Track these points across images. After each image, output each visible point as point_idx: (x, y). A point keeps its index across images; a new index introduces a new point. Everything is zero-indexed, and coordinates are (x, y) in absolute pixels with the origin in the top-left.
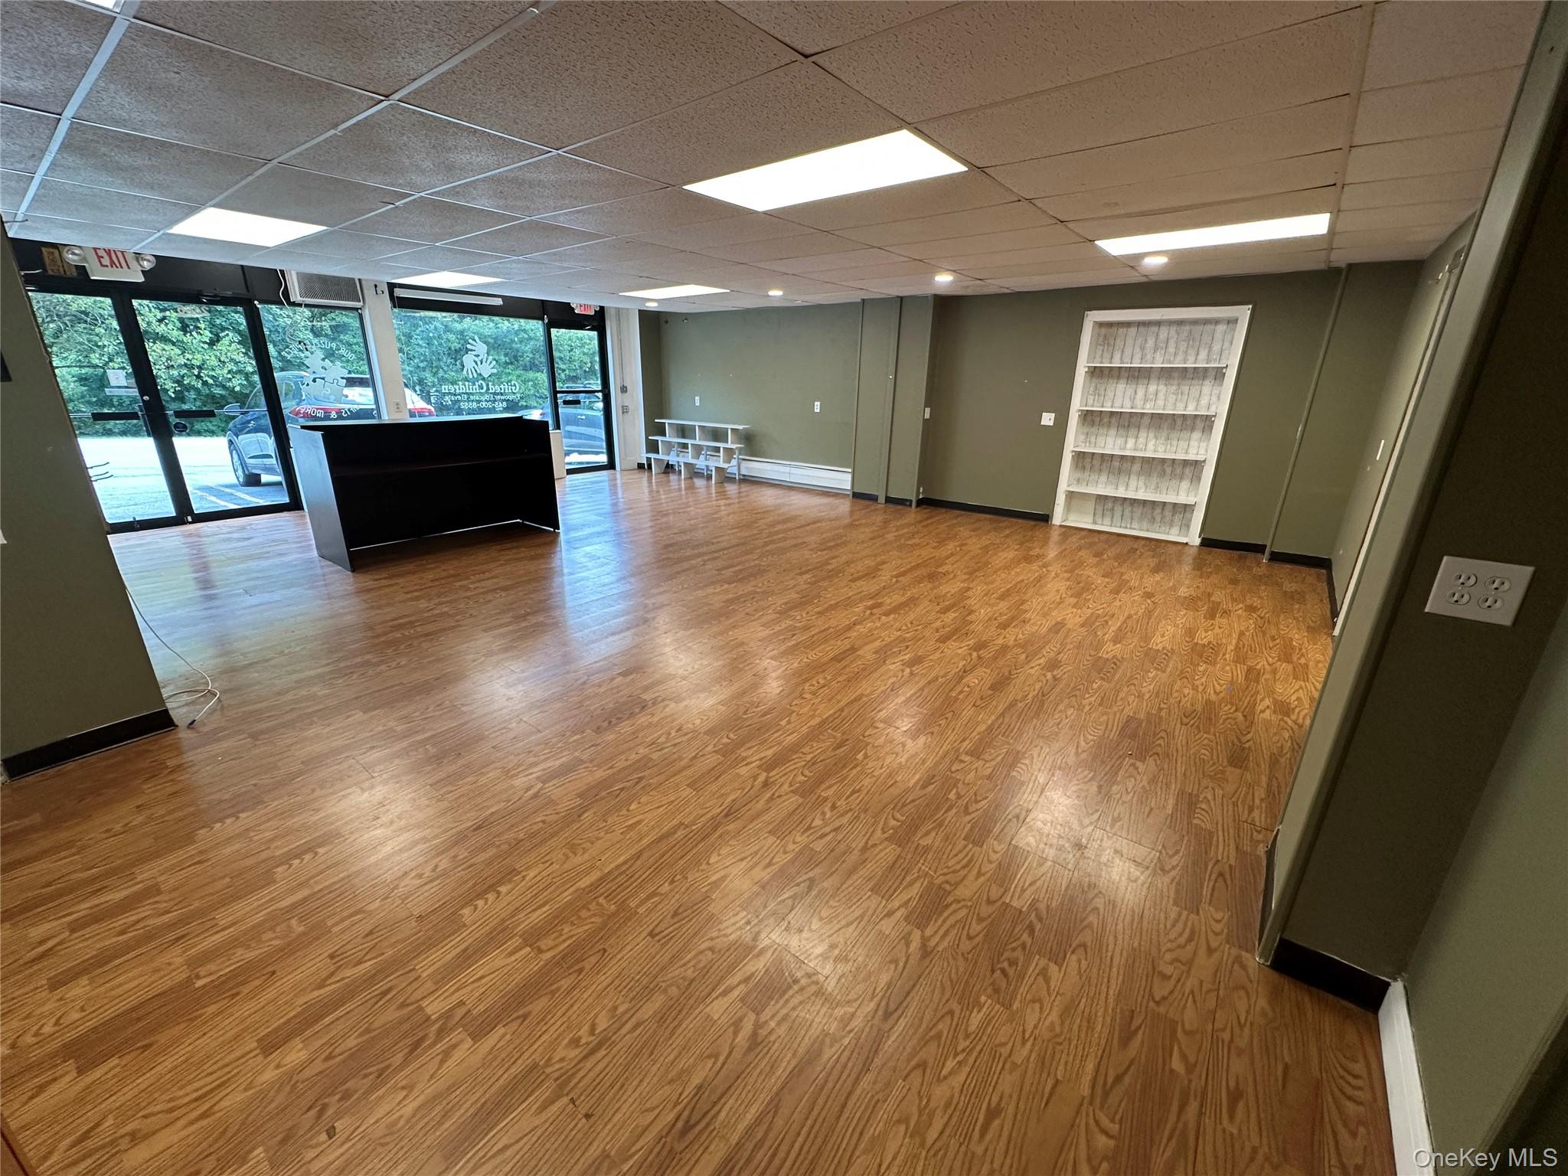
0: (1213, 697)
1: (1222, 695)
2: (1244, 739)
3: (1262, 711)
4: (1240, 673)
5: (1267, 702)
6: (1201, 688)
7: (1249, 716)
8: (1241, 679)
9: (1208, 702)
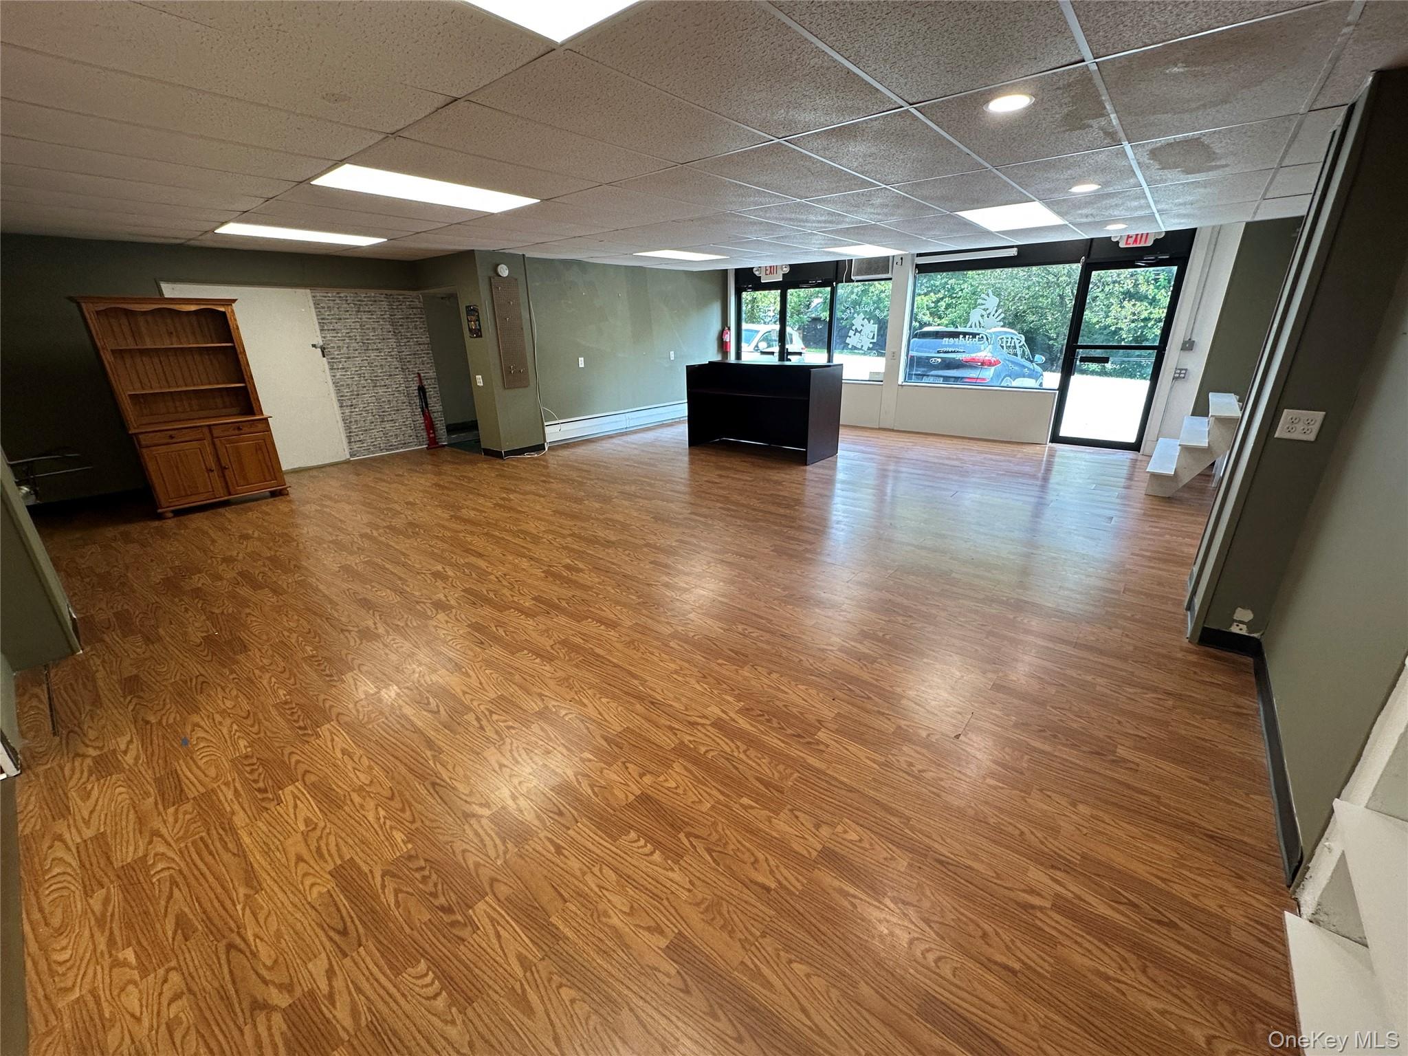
0: (196, 718)
1: (188, 729)
2: (135, 701)
3: (131, 741)
4: (193, 780)
5: (129, 758)
6: (218, 718)
7: (143, 728)
8: (182, 767)
9: (196, 710)
